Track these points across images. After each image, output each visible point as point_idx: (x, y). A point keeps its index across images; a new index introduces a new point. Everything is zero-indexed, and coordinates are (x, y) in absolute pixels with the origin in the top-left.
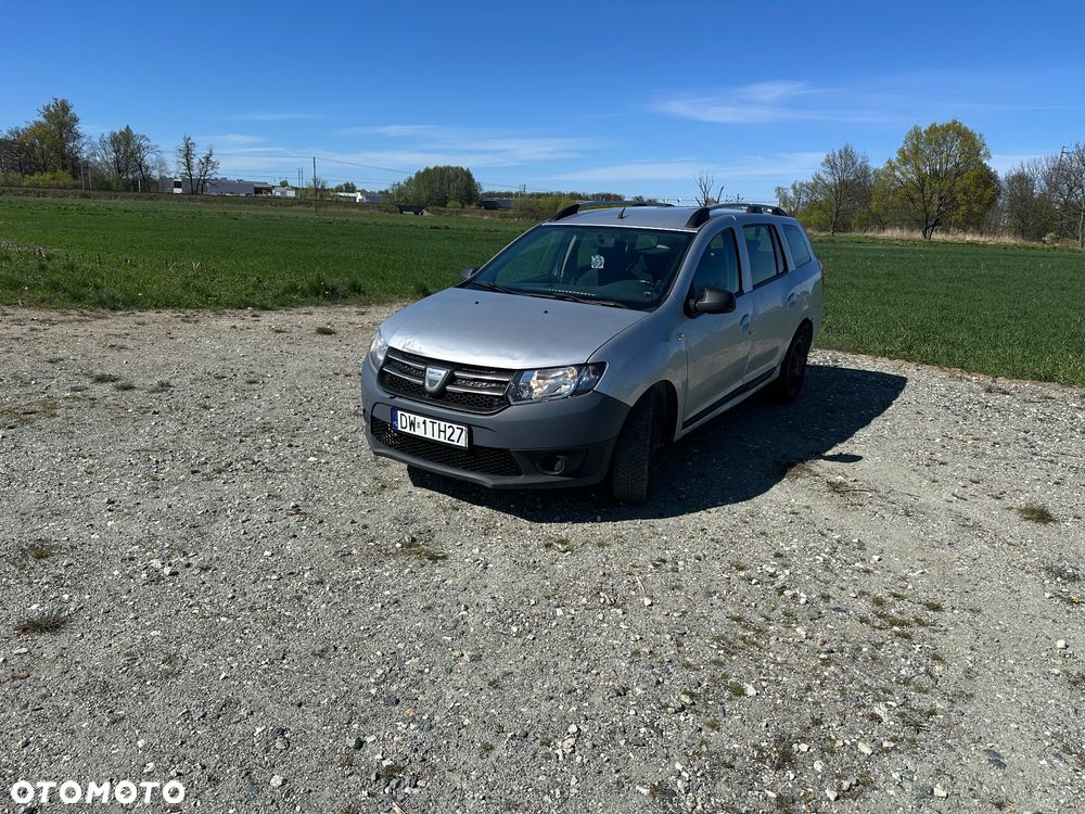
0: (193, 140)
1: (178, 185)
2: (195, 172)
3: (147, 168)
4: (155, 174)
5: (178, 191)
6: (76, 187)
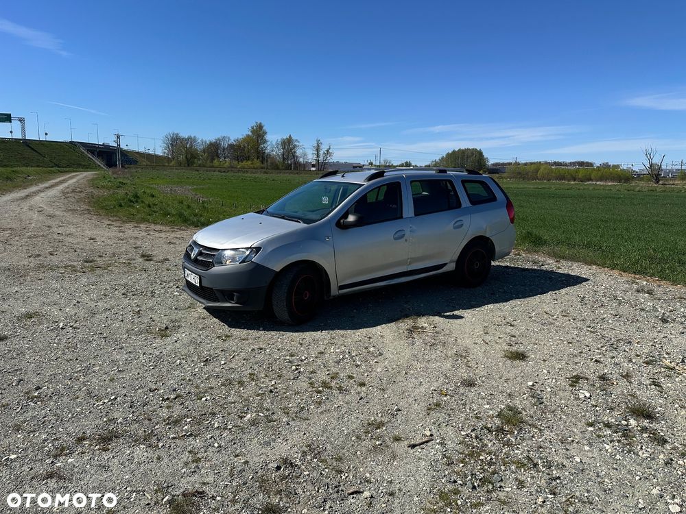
0: (321, 141)
1: (313, 166)
2: (321, 159)
3: (297, 157)
4: (301, 160)
5: (313, 169)
6: (262, 168)
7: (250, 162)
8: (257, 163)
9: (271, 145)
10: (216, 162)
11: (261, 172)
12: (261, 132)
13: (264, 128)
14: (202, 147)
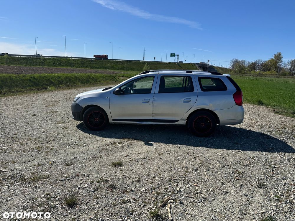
7: (270, 72)
8: (274, 72)
9: (285, 63)
10: (253, 72)
11: (275, 76)
12: (280, 57)
13: (282, 55)
14: (247, 65)
